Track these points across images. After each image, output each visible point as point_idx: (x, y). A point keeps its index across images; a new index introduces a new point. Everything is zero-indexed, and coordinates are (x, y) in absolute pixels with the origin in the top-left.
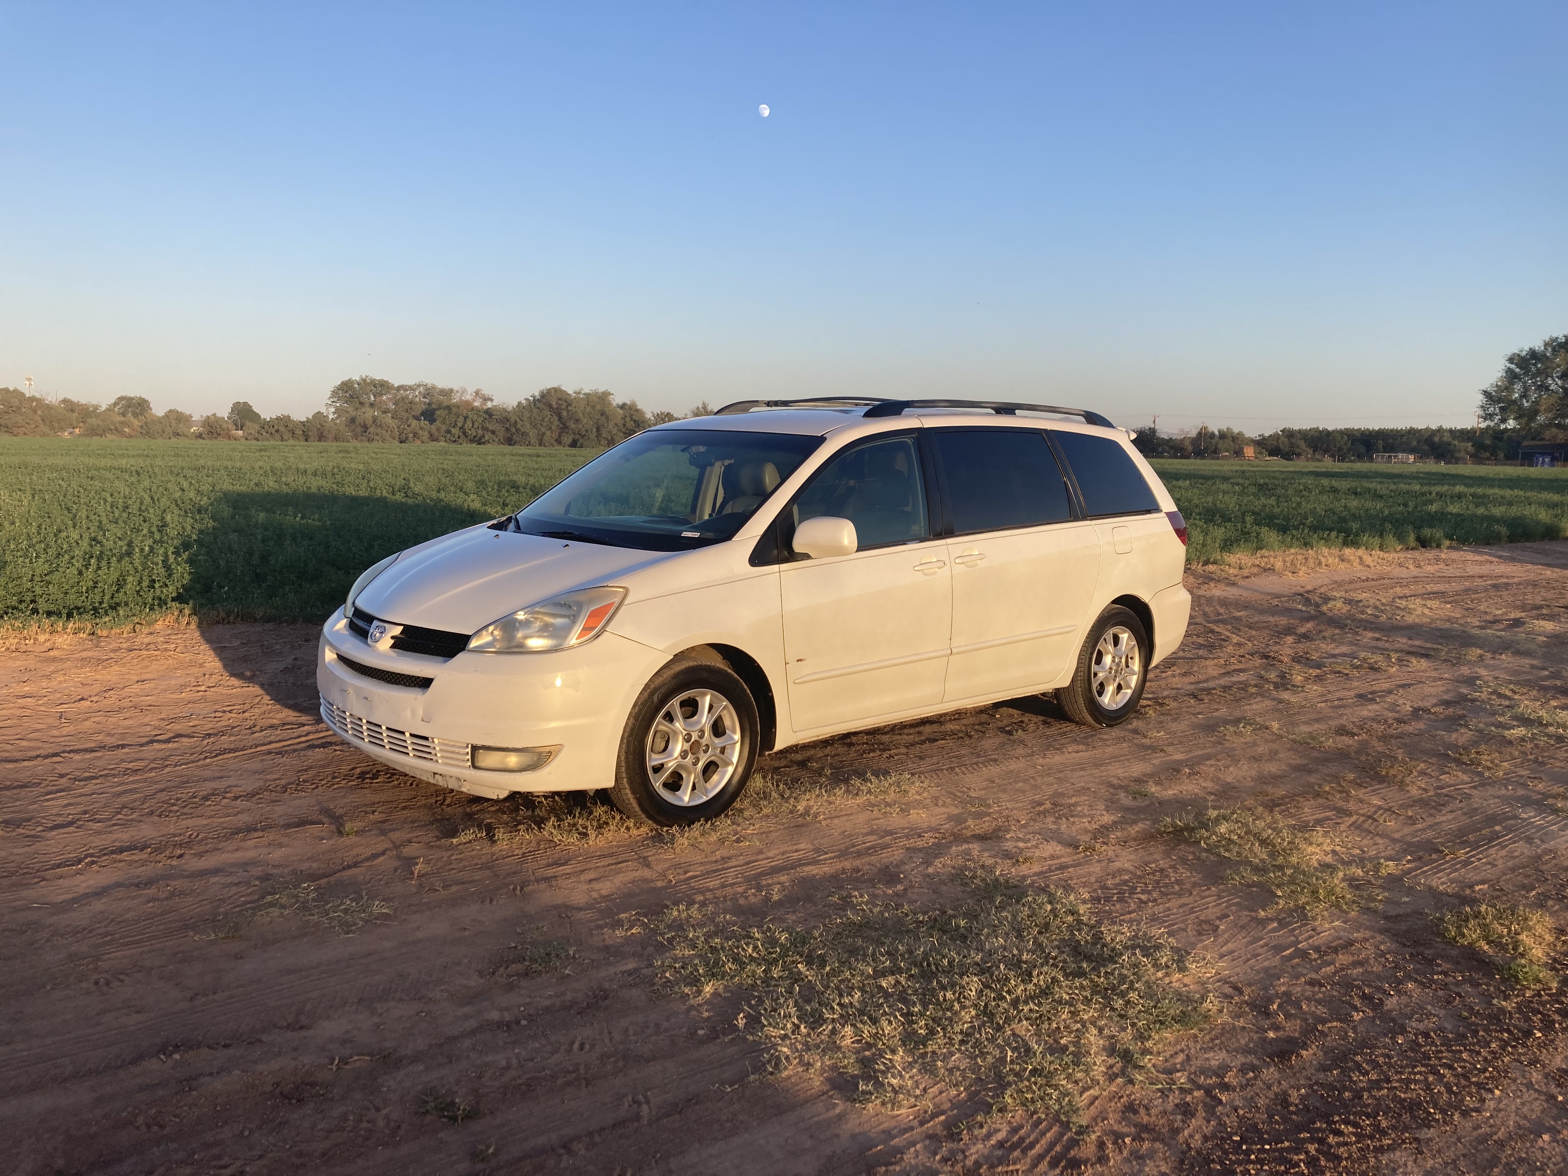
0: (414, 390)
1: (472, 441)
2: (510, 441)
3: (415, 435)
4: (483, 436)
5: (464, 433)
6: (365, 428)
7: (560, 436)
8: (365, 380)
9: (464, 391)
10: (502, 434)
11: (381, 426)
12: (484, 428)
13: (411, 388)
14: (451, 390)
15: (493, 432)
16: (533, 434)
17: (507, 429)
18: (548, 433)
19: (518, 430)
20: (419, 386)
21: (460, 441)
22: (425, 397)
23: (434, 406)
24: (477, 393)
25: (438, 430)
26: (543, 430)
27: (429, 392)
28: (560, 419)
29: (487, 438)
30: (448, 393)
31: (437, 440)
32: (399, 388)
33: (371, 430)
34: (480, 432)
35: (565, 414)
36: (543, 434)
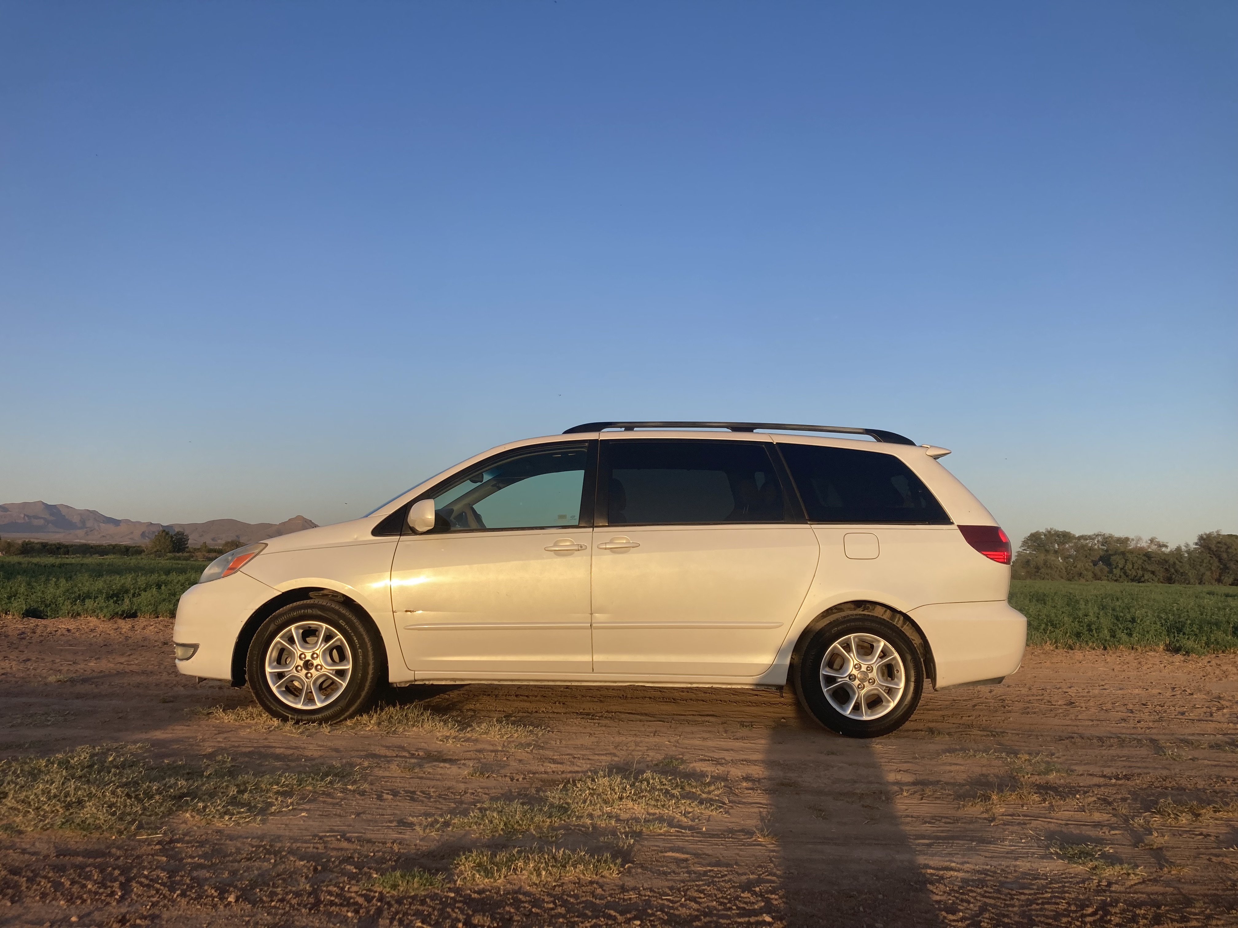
0: (1093, 539)
1: (1133, 580)
2: (1169, 580)
3: (1080, 574)
4: (1143, 576)
5: (1125, 573)
6: (1037, 568)
7: (1220, 576)
8: (1049, 532)
9: (1139, 539)
10: (1161, 574)
11: (1051, 568)
12: (1143, 569)
13: (1090, 538)
14: (1127, 539)
15: (1153, 573)
16: (1191, 574)
17: (1167, 570)
18: (1208, 573)
19: (1176, 571)
20: (1097, 535)
21: (1121, 580)
22: (1103, 545)
23: (1110, 552)
24: (1152, 541)
25: (1101, 570)
26: (1202, 570)
27: (1107, 540)
28: (1220, 560)
29: (1146, 577)
30: (1125, 541)
31: (1100, 579)
32: (1080, 538)
33: (1043, 570)
34: (1140, 572)
35: (1224, 556)
36: (1203, 574)
